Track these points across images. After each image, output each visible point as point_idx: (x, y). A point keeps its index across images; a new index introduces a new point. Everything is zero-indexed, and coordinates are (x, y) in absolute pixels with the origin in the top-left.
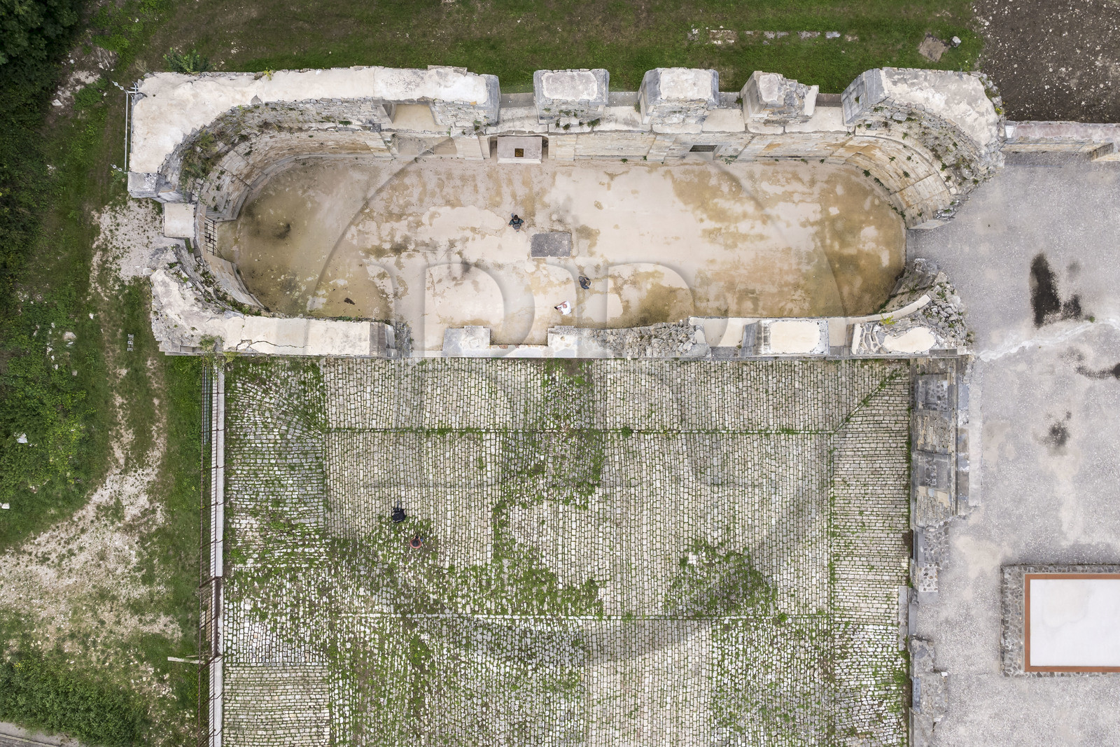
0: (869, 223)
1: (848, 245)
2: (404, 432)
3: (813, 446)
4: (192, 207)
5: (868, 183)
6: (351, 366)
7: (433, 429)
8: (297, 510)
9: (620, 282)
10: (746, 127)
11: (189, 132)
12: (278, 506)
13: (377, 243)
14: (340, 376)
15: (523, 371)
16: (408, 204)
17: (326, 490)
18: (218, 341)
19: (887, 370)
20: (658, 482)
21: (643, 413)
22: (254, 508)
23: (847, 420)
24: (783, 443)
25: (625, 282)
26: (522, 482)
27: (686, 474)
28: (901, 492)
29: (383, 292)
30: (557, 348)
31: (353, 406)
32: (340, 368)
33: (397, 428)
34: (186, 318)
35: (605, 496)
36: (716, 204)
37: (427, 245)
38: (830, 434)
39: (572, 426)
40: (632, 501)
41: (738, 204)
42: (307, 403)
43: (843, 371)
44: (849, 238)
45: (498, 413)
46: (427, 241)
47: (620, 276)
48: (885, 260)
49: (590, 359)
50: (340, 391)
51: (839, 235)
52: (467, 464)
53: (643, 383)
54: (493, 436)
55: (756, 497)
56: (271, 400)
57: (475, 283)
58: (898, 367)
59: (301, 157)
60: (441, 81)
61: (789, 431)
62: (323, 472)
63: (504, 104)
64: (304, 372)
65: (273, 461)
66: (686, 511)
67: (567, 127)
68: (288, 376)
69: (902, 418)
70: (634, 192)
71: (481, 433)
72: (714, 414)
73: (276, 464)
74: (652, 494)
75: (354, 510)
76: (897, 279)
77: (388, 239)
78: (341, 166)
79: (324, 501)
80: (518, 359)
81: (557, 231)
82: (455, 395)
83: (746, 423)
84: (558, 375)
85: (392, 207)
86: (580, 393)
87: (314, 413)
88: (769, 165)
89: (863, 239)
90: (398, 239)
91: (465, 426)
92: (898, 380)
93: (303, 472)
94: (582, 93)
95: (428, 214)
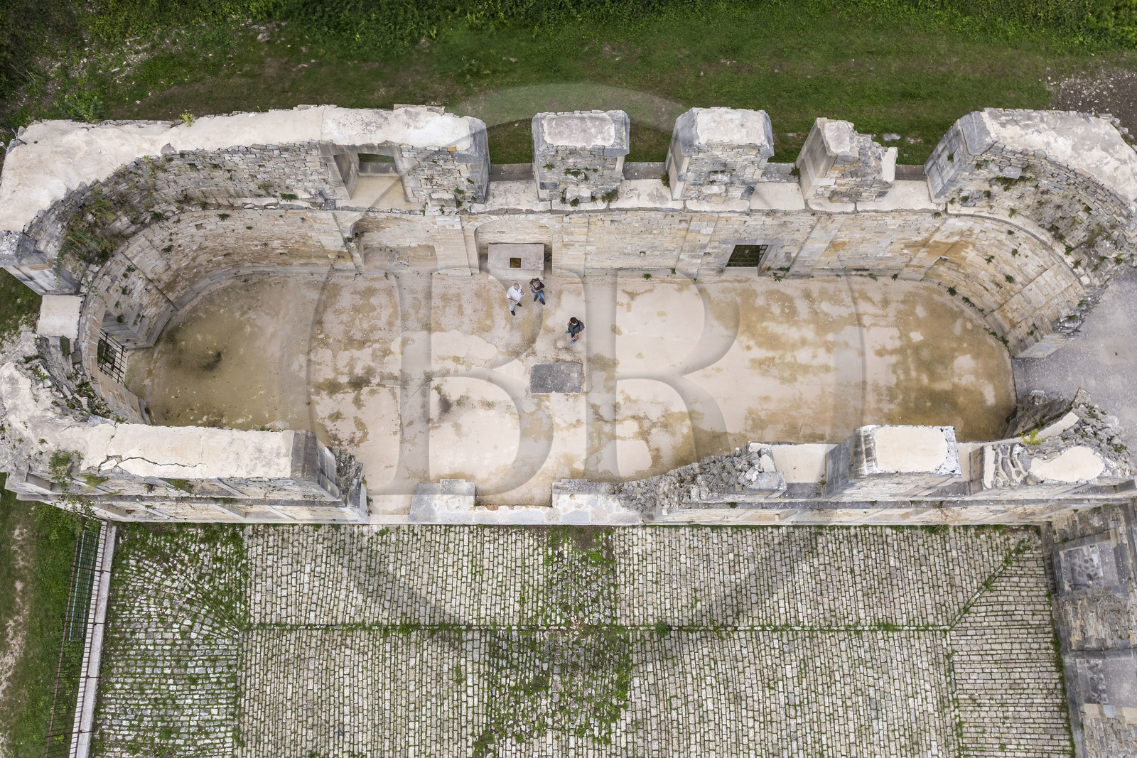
0: (964, 352)
1: (940, 378)
2: (353, 630)
3: (923, 648)
4: (77, 301)
5: (956, 303)
6: (286, 536)
7: (394, 626)
8: (194, 744)
9: (646, 424)
10: (806, 203)
11: (75, 186)
12: (169, 738)
13: (331, 375)
14: (270, 550)
15: (519, 544)
16: (374, 328)
17: (237, 713)
18: (74, 459)
19: (1012, 541)
20: (710, 701)
21: (684, 602)
22: (135, 740)
23: (966, 610)
24: (881, 644)
25: (654, 425)
26: (517, 702)
27: (749, 690)
28: (1056, 715)
29: (335, 437)
30: (565, 510)
31: (284, 592)
32: (271, 538)
33: (343, 624)
34: (35, 427)
35: (636, 724)
36: (766, 328)
37: (395, 378)
38: (945, 631)
39: (586, 620)
40: (674, 731)
41: (794, 329)
42: (221, 588)
43: (953, 542)
44: (940, 370)
45: (484, 601)
46: (397, 373)
47: (646, 417)
48: (990, 397)
49: (609, 527)
50: (269, 570)
51: (926, 366)
52: (439, 676)
53: (683, 559)
54: (477, 635)
55: (851, 724)
56: (171, 584)
57: (457, 427)
58: (1026, 536)
59: (242, 272)
60: (410, 121)
61: (888, 627)
62: (236, 688)
63: (494, 176)
64: (222, 545)
65: (167, 671)
66: (752, 745)
67: (575, 202)
68: (200, 551)
69: (1041, 607)
70: (661, 314)
71: (460, 631)
72: (782, 604)
73: (172, 675)
74: (702, 720)
75: (275, 745)
76: (1008, 420)
77: (346, 370)
78: (291, 283)
79: (234, 730)
80: (512, 527)
81: (564, 361)
82: (426, 576)
83: (827, 615)
84: (566, 549)
85: (353, 331)
86: (596, 574)
87: (231, 602)
88: (828, 282)
89: (958, 371)
90: (359, 371)
91: (437, 620)
92: (1027, 554)
93: (208, 687)
94: (595, 137)
95: (399, 340)
